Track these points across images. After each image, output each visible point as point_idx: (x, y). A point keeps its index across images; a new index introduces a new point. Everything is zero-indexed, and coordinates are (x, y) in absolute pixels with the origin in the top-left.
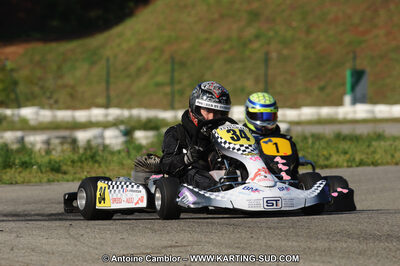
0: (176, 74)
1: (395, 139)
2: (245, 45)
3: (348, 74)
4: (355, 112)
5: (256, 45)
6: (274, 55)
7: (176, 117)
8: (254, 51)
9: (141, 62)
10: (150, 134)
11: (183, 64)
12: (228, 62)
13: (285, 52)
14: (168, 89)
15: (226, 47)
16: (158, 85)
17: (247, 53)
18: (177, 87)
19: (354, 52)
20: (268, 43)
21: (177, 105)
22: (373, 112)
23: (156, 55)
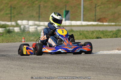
0: (12, 11)
1: (77, 31)
2: (33, 2)
3: (64, 12)
4: (66, 23)
5: (37, 2)
6: (42, 6)
7: (12, 24)
8: (36, 4)
9: (2, 7)
10: (3, 29)
11: (14, 8)
12: (28, 7)
13: (45, 5)
14: (10, 15)
15: (28, 3)
16: (7, 14)
17: (34, 5)
18: (12, 15)
19: (66, 5)
20: (40, 2)
21: (12, 20)
22: (71, 23)
23: (6, 5)
